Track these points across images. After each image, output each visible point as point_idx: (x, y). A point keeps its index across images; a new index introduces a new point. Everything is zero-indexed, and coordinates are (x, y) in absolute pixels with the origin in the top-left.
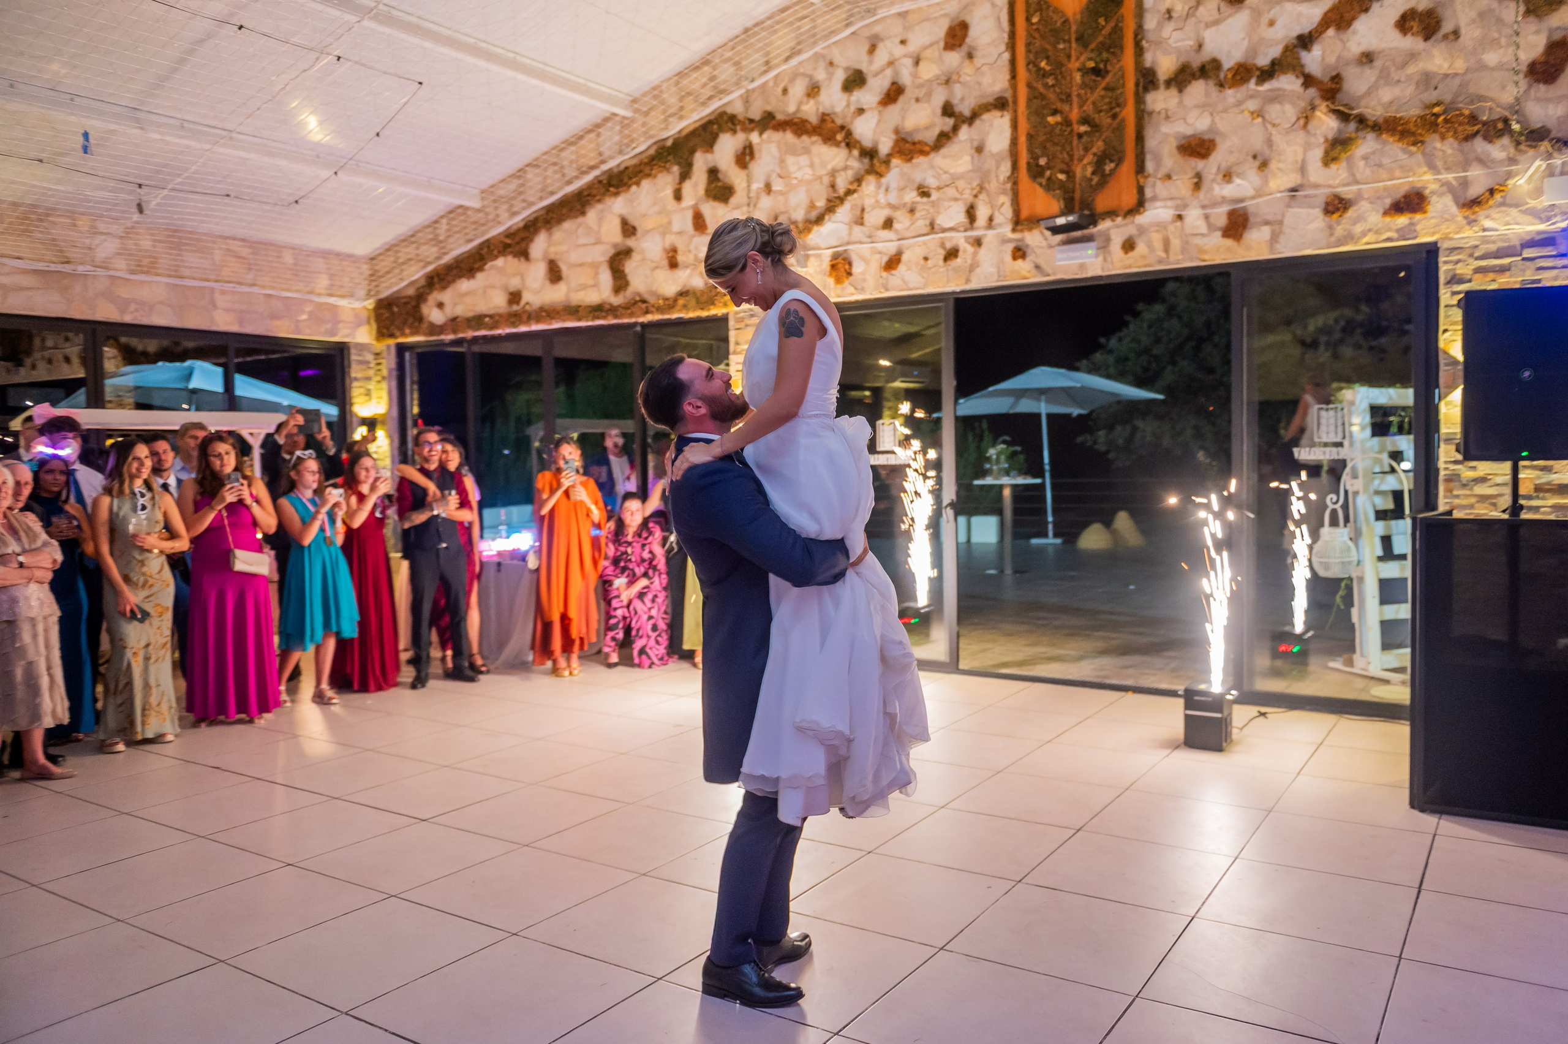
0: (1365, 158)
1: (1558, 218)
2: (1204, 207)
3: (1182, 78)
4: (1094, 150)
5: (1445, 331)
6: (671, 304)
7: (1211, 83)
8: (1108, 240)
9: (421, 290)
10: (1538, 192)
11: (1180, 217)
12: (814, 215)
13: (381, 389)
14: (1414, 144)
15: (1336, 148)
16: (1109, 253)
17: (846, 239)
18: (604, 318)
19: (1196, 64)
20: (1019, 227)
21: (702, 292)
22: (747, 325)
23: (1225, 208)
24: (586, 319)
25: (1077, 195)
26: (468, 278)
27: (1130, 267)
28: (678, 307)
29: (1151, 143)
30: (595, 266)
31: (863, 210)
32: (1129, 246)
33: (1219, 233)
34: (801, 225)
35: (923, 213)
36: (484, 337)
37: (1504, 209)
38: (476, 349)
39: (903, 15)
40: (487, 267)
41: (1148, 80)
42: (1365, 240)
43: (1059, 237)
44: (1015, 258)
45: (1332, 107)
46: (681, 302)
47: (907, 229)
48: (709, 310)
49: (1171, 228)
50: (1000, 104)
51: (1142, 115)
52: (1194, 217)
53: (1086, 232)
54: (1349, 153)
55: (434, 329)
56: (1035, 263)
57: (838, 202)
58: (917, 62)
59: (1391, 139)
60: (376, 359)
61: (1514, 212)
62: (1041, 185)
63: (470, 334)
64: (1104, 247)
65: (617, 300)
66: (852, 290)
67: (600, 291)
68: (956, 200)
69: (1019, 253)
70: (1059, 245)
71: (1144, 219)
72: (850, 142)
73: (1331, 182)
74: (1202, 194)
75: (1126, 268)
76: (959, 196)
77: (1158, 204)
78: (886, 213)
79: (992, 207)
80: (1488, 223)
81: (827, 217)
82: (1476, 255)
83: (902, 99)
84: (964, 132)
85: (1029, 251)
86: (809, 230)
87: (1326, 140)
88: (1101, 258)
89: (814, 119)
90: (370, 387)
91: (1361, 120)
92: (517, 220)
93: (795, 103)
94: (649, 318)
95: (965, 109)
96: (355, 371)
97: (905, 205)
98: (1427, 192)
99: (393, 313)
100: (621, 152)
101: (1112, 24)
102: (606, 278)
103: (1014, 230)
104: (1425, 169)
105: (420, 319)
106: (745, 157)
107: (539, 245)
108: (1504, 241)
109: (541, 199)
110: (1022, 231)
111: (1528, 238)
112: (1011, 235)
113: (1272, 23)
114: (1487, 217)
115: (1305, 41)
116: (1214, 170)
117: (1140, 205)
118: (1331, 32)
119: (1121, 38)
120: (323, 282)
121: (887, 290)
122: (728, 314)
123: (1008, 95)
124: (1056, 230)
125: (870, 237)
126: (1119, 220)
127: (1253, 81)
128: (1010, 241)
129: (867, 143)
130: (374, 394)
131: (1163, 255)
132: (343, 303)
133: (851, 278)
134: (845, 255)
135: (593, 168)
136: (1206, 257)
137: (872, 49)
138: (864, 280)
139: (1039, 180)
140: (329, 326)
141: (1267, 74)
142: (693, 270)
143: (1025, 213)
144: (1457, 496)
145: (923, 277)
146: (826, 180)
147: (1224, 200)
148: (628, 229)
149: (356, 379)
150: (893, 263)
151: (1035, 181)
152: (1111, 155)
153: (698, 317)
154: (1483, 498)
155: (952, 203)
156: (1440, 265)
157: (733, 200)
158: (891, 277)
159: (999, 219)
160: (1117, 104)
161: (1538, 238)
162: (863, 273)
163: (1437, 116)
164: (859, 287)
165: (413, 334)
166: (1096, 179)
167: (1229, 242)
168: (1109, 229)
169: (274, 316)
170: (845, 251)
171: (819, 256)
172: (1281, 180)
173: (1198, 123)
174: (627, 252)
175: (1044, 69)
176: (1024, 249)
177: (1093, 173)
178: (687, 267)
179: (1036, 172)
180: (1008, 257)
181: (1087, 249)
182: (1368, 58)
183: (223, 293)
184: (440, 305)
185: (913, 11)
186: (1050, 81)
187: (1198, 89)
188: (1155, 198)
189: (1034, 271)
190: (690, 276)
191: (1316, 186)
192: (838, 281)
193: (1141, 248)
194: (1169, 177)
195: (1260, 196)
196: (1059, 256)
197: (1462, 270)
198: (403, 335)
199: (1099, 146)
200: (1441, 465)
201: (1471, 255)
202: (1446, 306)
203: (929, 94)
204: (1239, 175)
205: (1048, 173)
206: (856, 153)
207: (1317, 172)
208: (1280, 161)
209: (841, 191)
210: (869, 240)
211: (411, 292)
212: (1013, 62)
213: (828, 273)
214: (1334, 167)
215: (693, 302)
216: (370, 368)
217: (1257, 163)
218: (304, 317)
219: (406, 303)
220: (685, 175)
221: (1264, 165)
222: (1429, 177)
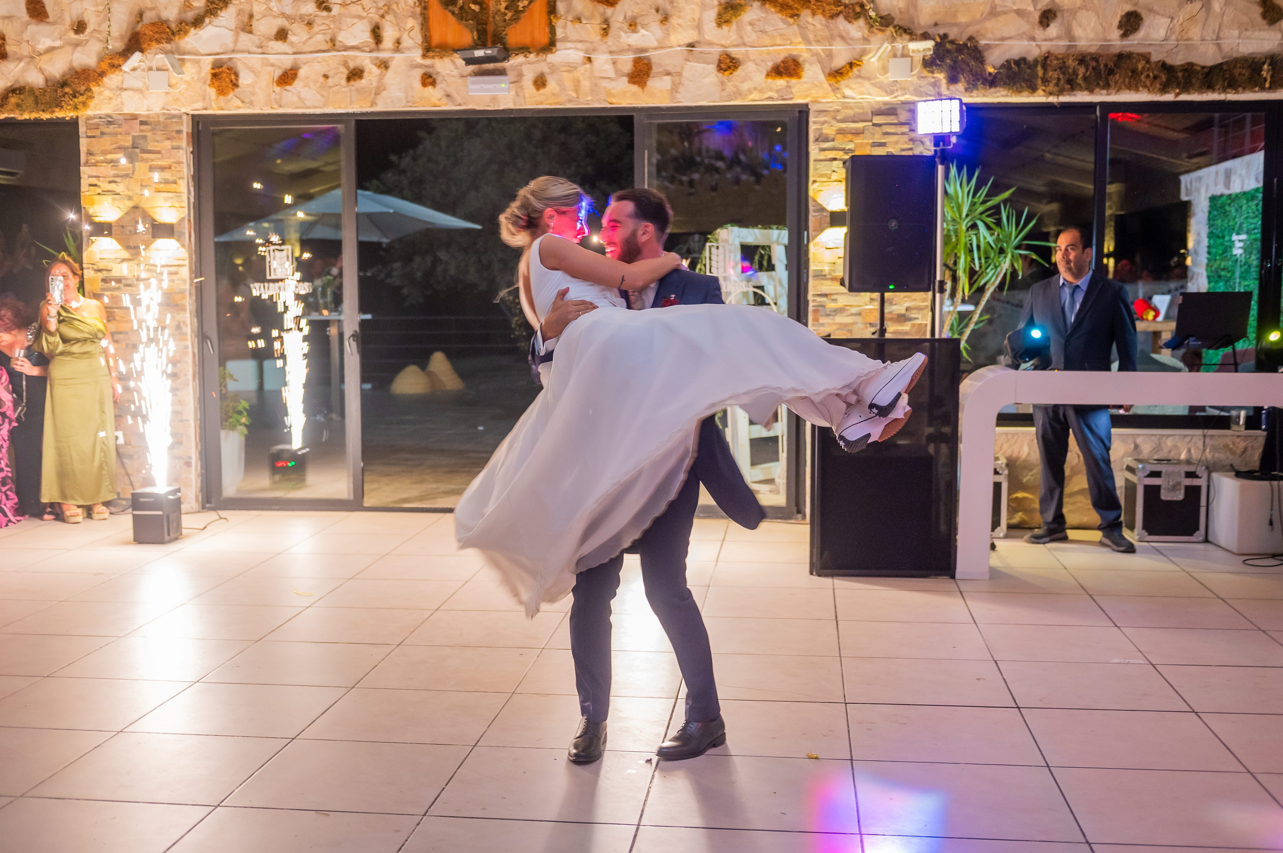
0: (751, 24)
1: (899, 93)
2: (611, 52)
5: (814, 182)
8: (520, 75)
10: (885, 70)
11: (589, 59)
12: (190, 15)
14: (792, 16)
15: (728, 12)
16: (521, 87)
17: (231, 46)
20: (431, 54)
21: (44, 91)
22: (102, 133)
23: (630, 57)
25: (491, 28)
27: (541, 103)
28: (10, 106)
31: (251, 16)
32: (540, 82)
33: (626, 79)
34: (173, 26)
35: (323, 27)
37: (860, 80)
42: (752, 97)
43: (472, 68)
44: (424, 84)
46: (13, 100)
47: (304, 43)
48: (51, 111)
49: (581, 69)
52: (602, 61)
53: (498, 65)
54: (739, 18)
56: (445, 91)
59: (773, 10)
61: (867, 84)
62: (453, 13)
64: (518, 81)
66: (239, 103)
68: (360, 17)
69: (428, 80)
70: (470, 75)
71: (553, 58)
73: (723, 42)
74: (610, 40)
75: (537, 104)
76: (364, 14)
77: (569, 45)
78: (281, 22)
79: (399, 29)
80: (847, 92)
81: (207, 20)
82: (838, 118)
85: (439, 80)
86: (186, 33)
87: (720, 4)
88: (513, 93)
97: (302, 17)
98: (801, 60)
103: (424, 56)
104: (800, 40)
108: (859, 108)
110: (433, 57)
111: (877, 107)
112: (420, 60)
114: (847, 86)
116: (621, 19)
117: (550, 46)
121: (280, 106)
122: (77, 117)
124: (469, 61)
125: (260, 47)
126: (532, 57)
128: (420, 66)
131: (574, 95)
133: (237, 90)
134: (230, 64)
136: (614, 100)
138: (253, 94)
139: (451, 8)
142: (29, 63)
143: (436, 39)
144: (823, 325)
145: (322, 96)
147: (630, 48)
150: (287, 77)
151: (446, 9)
153: (36, 119)
154: (841, 326)
155: (355, 20)
156: (811, 124)
158: (285, 92)
159: (407, 42)
161: (884, 107)
162: (251, 85)
164: (246, 100)
166: (509, 15)
167: (635, 88)
168: (521, 65)
170: (231, 59)
171: (198, 62)
172: (682, 36)
176: (434, 76)
177: (506, 8)
178: (20, 59)
180: (417, 84)
181: (501, 82)
188: (565, 39)
189: (445, 100)
190: (24, 70)
191: (711, 44)
192: (221, 92)
193: (552, 86)
194: (579, 19)
195: (662, 48)
196: (471, 87)
197: (829, 130)
200: (810, 297)
201: (834, 118)
202: (815, 160)
204: (643, 26)
207: (711, 32)
208: (679, 17)
210: (260, 50)
213: (208, 82)
214: (725, 27)
215: (30, 101)
217: (659, 17)
221: (665, 19)
222: (802, 47)
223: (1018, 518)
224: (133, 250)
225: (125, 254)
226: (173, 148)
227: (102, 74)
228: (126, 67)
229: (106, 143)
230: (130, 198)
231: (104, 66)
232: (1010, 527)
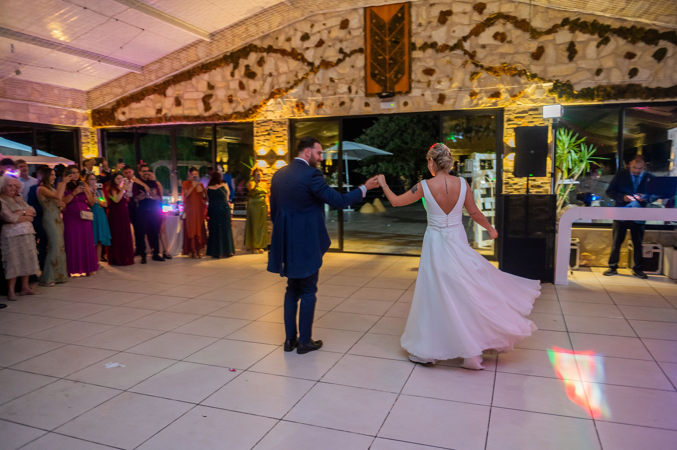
0: (483, 79)
1: (538, 103)
2: (431, 92)
3: (424, 47)
4: (394, 70)
5: (505, 136)
6: (230, 116)
7: (434, 50)
8: (399, 101)
9: (114, 107)
10: (534, 94)
11: (423, 95)
12: (288, 86)
13: (94, 147)
14: (498, 76)
15: (473, 75)
16: (399, 105)
17: (302, 95)
18: (200, 121)
19: (429, 42)
20: (368, 96)
21: (243, 113)
22: (262, 126)
23: (438, 93)
24: (192, 121)
25: (388, 85)
26: (137, 102)
27: (406, 110)
28: (233, 118)
29: (414, 68)
30: (195, 100)
31: (309, 85)
32: (406, 104)
33: (436, 101)
34: (284, 89)
35: (332, 88)
36: (145, 127)
37: (524, 98)
38: (139, 131)
39: (324, 14)
40: (146, 98)
41: (413, 47)
42: (483, 106)
43: (382, 100)
45: (473, 61)
46: (234, 116)
47: (326, 93)
48: (246, 119)
49: (420, 98)
50: (361, 51)
51: (411, 60)
52: (428, 95)
53: (391, 98)
54: (478, 77)
55: (120, 123)
56: (373, 108)
57: (299, 81)
58: (329, 32)
59: (491, 74)
60: (91, 135)
61: (526, 99)
62: (375, 81)
63: (138, 125)
64: (398, 103)
65: (207, 114)
66: (305, 114)
67: (199, 110)
68: (344, 84)
69: (367, 105)
70: (381, 102)
71: (411, 95)
72: (303, 60)
73: (472, 86)
74: (430, 87)
76: (345, 82)
77: (416, 90)
78: (318, 87)
79: (357, 87)
80: (519, 103)
81: (294, 87)
82: (516, 112)
83: (324, 46)
84: (347, 59)
85: (370, 104)
86: (288, 91)
87: (471, 72)
88: (396, 107)
89: (289, 50)
90: (89, 146)
91: (482, 67)
92: (160, 81)
93: (281, 43)
94: (221, 121)
95: (348, 51)
96: (83, 140)
97: (325, 85)
98: (501, 91)
99: (100, 116)
100: (207, 56)
101: (401, 26)
102: (201, 106)
103: (366, 97)
104: (501, 84)
105: (114, 118)
106: (261, 62)
107: (170, 91)
108: (523, 108)
109: (171, 73)
111: (530, 108)
112: (364, 98)
113: (454, 32)
114: (519, 101)
115: (465, 39)
116: (434, 80)
117: (409, 91)
118: (473, 37)
119: (404, 31)
120: (70, 102)
121: (318, 115)
122: (253, 121)
123: (363, 47)
124: (381, 97)
125: (312, 95)
126: (403, 96)
127: (448, 50)
128: (364, 100)
129: (310, 60)
130: (91, 149)
131: (418, 107)
132: (78, 111)
133: (304, 110)
134: (301, 101)
135: (195, 61)
136: (432, 108)
137: (312, 26)
138: (309, 111)
139: (375, 79)
140: (73, 120)
141: (453, 48)
142: (239, 104)
143: (370, 91)
144: (508, 189)
145: (331, 111)
146: (294, 73)
147: (438, 90)
148: (211, 87)
149: (84, 143)
150: (320, 105)
151: (373, 79)
152: (401, 71)
153: (241, 122)
154: (516, 189)
156: (504, 115)
157: (256, 78)
158: (320, 110)
159: (360, 91)
160: (402, 54)
161: (534, 108)
162: (308, 108)
163: (505, 67)
164: (307, 113)
165: (110, 125)
166: (395, 80)
167: (439, 104)
168: (399, 98)
169: (52, 116)
171: (291, 101)
172: (456, 84)
173: (430, 64)
174: (210, 96)
175: (376, 39)
177: (394, 78)
178: (236, 103)
179: (373, 76)
180: (363, 106)
181: (392, 104)
182: (484, 47)
183: (32, 106)
184: (124, 113)
185: (328, 13)
186: (379, 44)
187: (430, 51)
188: (415, 88)
189: (372, 110)
190: (238, 106)
191: (467, 87)
192: (299, 111)
193: (410, 104)
194: (419, 81)
195: (449, 89)
196: (381, 106)
197: (512, 117)
198: (106, 125)
199: (396, 68)
200: (503, 179)
201: (514, 113)
202: (506, 129)
203: (334, 45)
204: (443, 82)
205: (378, 76)
206: (306, 64)
207: (467, 83)
208: (456, 78)
209: (300, 77)
211: (109, 107)
212: (365, 36)
213: (295, 107)
214: (472, 80)
215: (239, 116)
216: (89, 138)
217: (449, 78)
218: (63, 117)
219: (107, 112)
220: (236, 67)
221: (451, 79)
222: (502, 87)
223: (584, 262)
224: (271, 164)
225: (268, 166)
226: (284, 130)
227: (261, 106)
228: (268, 104)
229: (263, 129)
230: (269, 147)
231: (261, 103)
232: (580, 266)
